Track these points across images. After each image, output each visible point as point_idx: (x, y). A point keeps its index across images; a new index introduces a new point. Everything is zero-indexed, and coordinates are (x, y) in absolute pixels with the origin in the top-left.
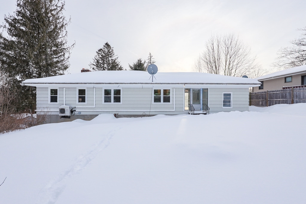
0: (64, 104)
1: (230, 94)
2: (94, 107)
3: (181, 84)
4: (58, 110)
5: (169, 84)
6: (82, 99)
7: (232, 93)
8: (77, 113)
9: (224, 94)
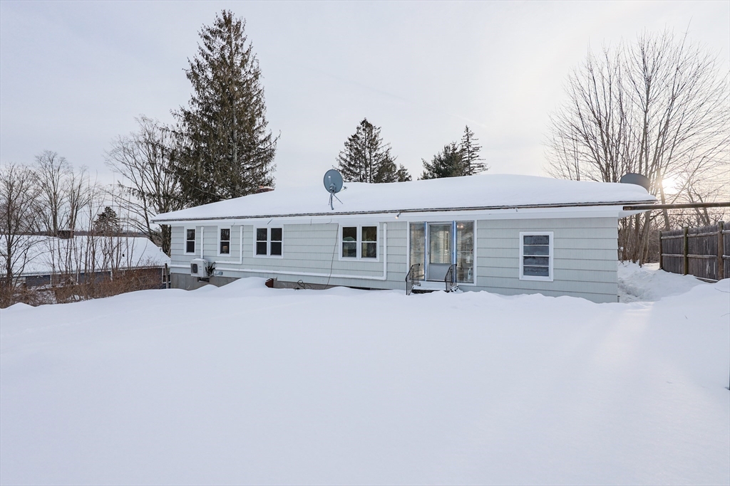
0: (202, 257)
1: (547, 237)
2: (240, 263)
3: (392, 212)
4: (190, 266)
5: (364, 213)
6: (225, 248)
7: (551, 235)
8: (218, 272)
9: (525, 237)
